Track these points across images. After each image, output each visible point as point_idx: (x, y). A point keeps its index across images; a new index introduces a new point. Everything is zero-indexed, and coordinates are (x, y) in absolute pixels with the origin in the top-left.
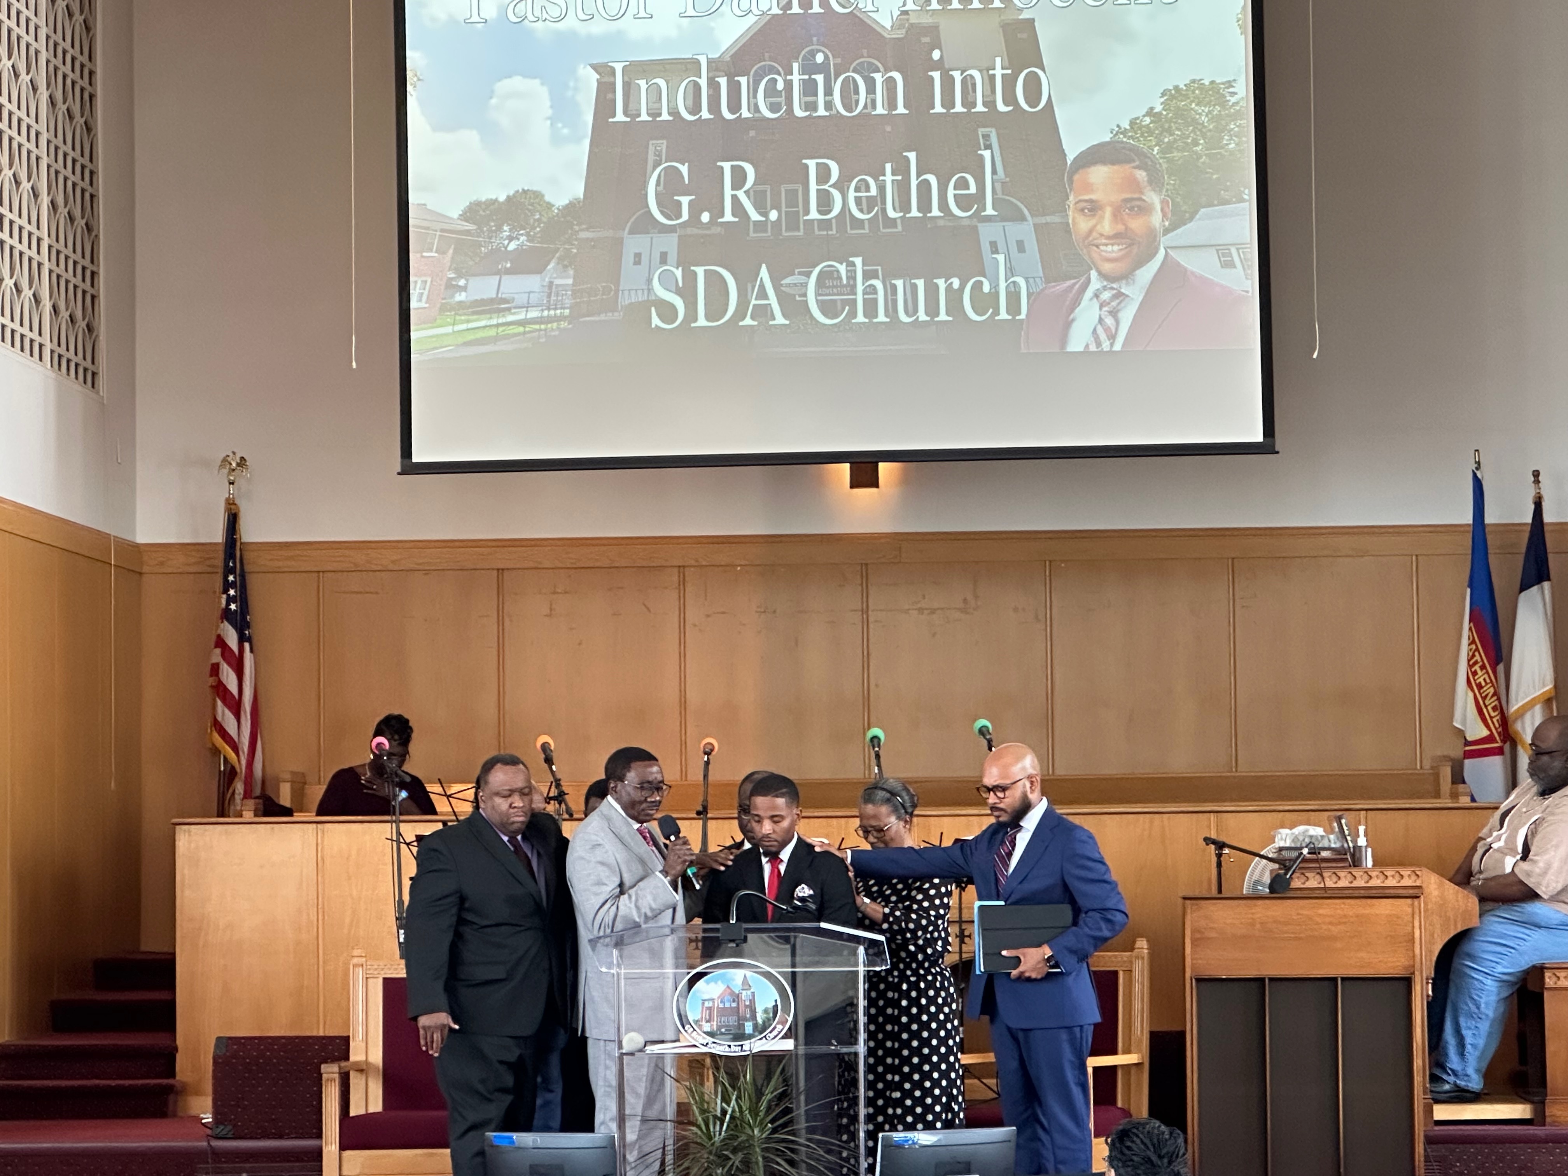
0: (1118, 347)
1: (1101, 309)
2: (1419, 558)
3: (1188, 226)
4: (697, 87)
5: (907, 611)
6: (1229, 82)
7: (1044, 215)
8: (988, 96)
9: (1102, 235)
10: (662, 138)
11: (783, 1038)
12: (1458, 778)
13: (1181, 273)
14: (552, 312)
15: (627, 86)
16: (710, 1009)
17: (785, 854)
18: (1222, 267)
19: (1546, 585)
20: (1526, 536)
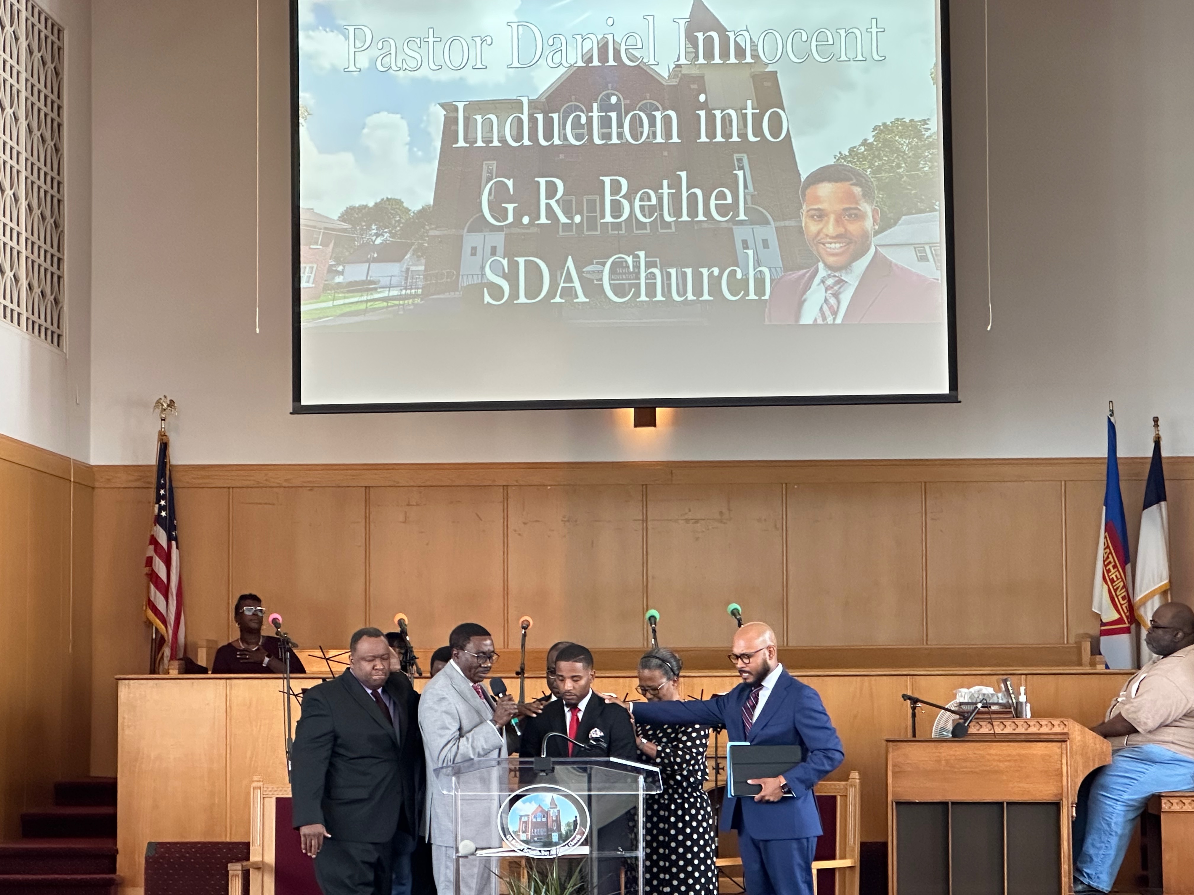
0: (839, 321)
1: (826, 292)
2: (1067, 483)
3: (892, 229)
4: (520, 121)
5: (676, 521)
6: (924, 120)
7: (784, 220)
8: (741, 130)
9: (827, 235)
10: (494, 160)
11: (580, 845)
12: (1096, 651)
13: (888, 264)
14: (408, 292)
15: (467, 119)
16: (525, 822)
17: (582, 705)
18: (919, 261)
19: (1163, 504)
20: (1148, 467)
